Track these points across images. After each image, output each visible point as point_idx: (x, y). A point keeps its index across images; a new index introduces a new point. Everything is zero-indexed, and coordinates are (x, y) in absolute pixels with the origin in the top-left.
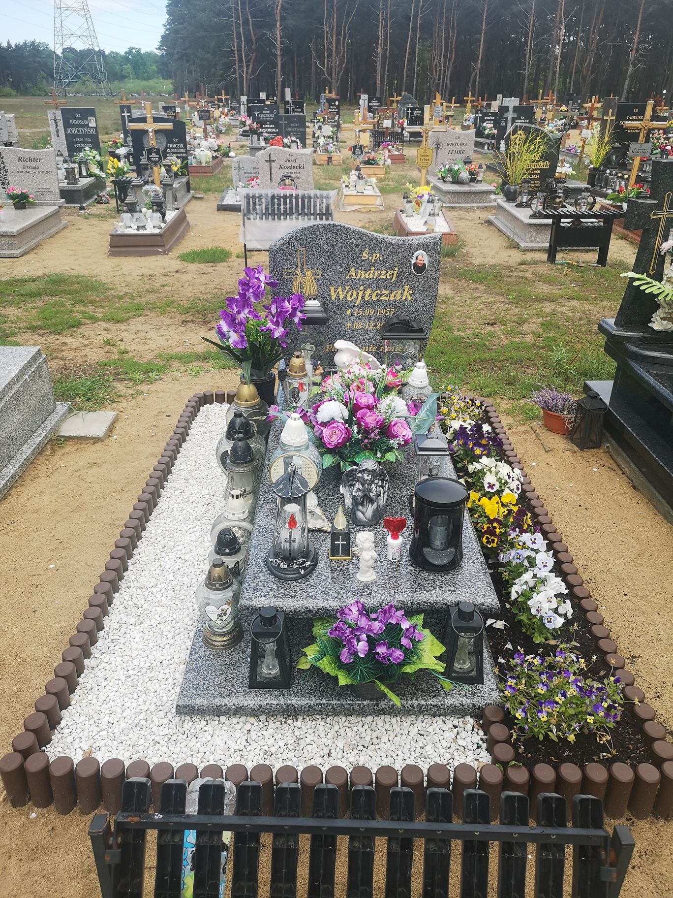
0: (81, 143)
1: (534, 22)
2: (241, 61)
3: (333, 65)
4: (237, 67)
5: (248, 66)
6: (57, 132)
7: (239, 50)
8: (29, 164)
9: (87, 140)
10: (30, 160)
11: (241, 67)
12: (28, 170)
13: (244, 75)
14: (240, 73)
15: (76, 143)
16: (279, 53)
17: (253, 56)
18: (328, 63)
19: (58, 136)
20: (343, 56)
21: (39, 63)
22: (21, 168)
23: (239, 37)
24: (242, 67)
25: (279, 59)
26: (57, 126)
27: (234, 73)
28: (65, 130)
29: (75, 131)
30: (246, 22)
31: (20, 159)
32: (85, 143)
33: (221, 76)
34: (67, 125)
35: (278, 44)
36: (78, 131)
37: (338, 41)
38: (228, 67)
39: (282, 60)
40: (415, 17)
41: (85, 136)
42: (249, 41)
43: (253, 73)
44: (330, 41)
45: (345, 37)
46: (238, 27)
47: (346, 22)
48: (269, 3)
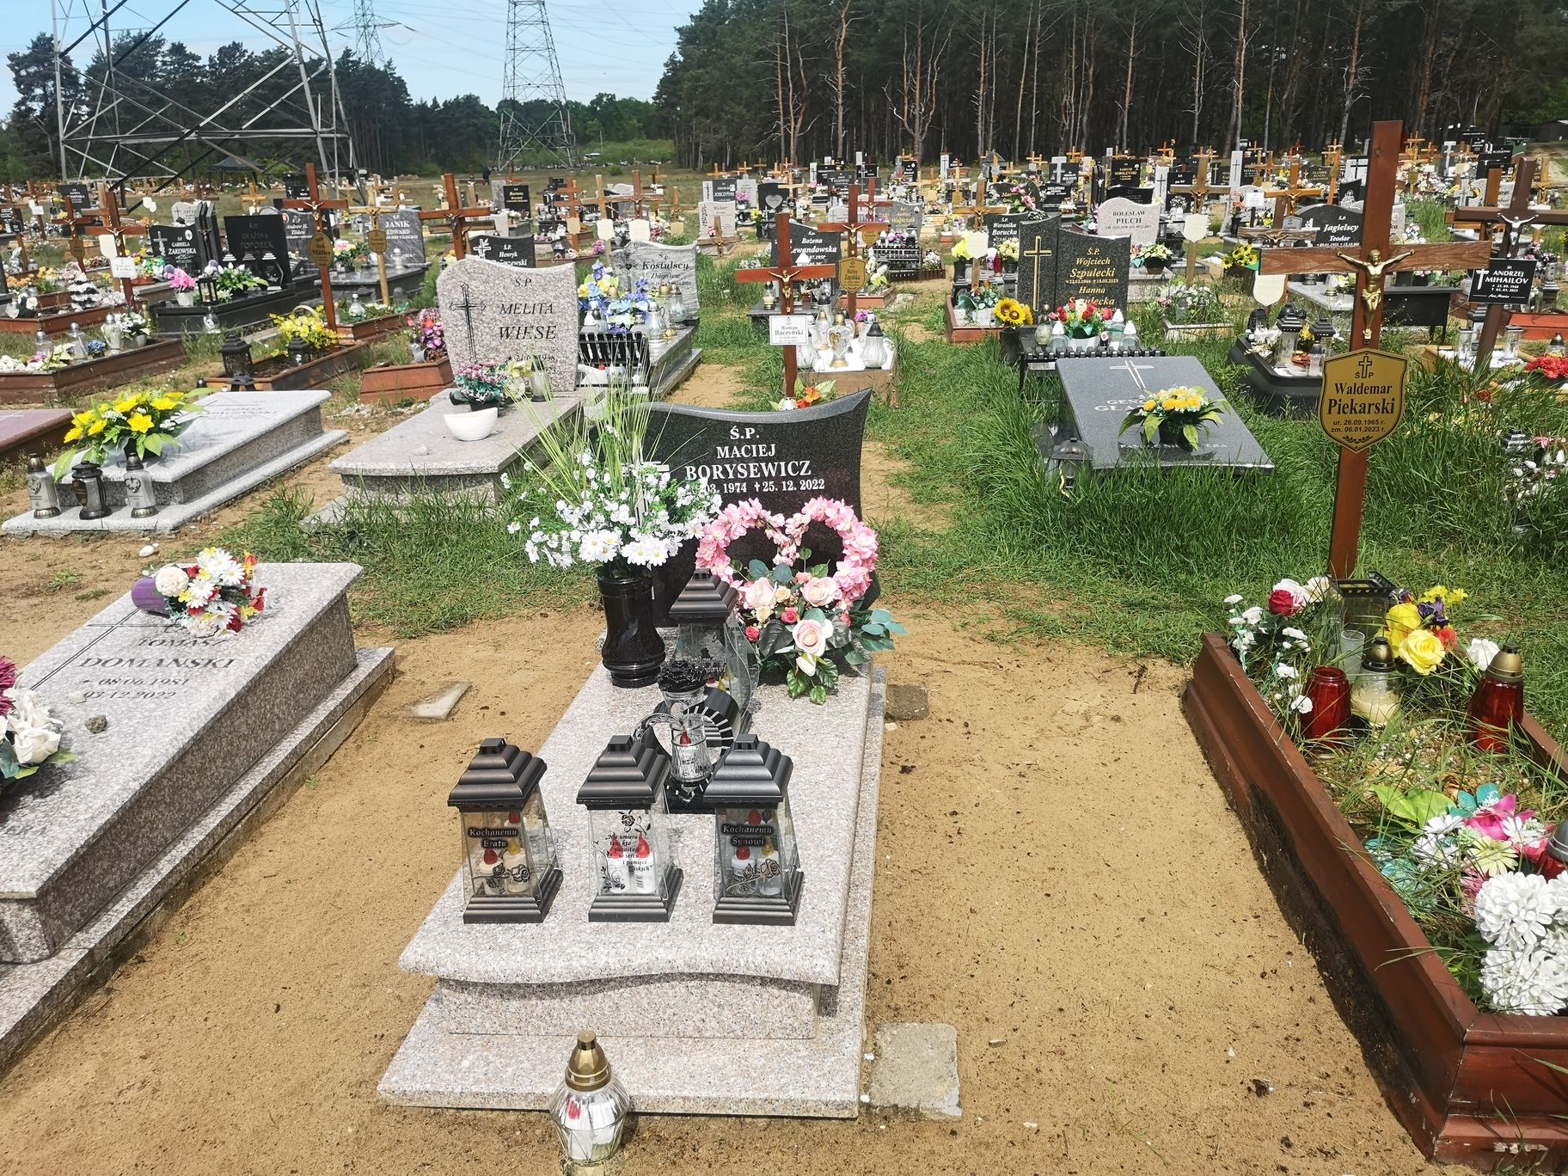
1: (1202, 47)
2: (787, 112)
3: (916, 113)
4: (781, 123)
5: (796, 121)
7: (785, 100)
13: (792, 132)
14: (785, 130)
16: (840, 101)
17: (803, 107)
18: (909, 112)
20: (931, 100)
23: (785, 83)
24: (788, 122)
25: (841, 109)
27: (777, 130)
30: (795, 64)
33: (759, 135)
35: (840, 91)
37: (923, 82)
38: (769, 123)
40: (1032, 44)
42: (798, 88)
43: (804, 127)
44: (911, 82)
45: (932, 77)
46: (784, 68)
47: (934, 56)
48: (827, 37)
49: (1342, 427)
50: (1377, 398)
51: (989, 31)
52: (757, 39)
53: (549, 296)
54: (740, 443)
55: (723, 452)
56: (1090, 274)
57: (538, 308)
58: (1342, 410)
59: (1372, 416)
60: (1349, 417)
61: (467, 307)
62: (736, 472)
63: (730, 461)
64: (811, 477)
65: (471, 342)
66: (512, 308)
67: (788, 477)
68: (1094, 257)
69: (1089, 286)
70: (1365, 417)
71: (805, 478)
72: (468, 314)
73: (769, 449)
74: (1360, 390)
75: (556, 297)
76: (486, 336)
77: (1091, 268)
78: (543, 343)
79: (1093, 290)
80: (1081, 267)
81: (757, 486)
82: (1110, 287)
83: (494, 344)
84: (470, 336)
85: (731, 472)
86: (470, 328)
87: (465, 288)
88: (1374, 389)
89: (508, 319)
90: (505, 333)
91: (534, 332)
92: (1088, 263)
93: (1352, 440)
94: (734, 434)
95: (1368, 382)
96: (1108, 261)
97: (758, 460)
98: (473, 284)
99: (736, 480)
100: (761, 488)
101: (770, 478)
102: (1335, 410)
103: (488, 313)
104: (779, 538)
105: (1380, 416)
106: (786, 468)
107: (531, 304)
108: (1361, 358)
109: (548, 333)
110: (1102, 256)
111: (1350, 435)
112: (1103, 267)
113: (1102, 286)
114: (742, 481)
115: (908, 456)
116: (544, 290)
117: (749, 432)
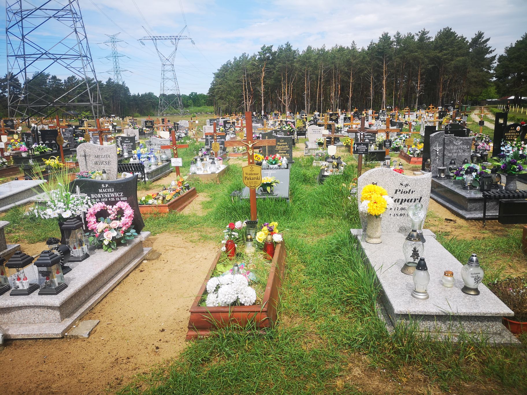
1: (373, 79)
2: (246, 99)
3: (286, 98)
4: (244, 101)
5: (249, 101)
7: (246, 95)
13: (248, 104)
16: (262, 95)
17: (251, 97)
20: (290, 95)
23: (245, 90)
24: (247, 101)
25: (263, 97)
27: (243, 103)
30: (248, 83)
33: (238, 105)
35: (262, 92)
37: (288, 89)
38: (240, 102)
40: (321, 78)
42: (249, 91)
43: (252, 103)
44: (285, 89)
45: (291, 88)
46: (245, 86)
47: (291, 82)
48: (258, 76)
49: (249, 183)
50: (256, 176)
51: (307, 74)
52: (237, 76)
53: (109, 153)
54: (105, 188)
55: (100, 191)
56: (281, 147)
57: (105, 156)
58: (248, 179)
59: (255, 180)
60: (250, 181)
61: (85, 156)
62: (104, 195)
63: (102, 193)
64: (123, 197)
65: (87, 166)
66: (98, 157)
67: (117, 197)
68: (282, 142)
69: (282, 150)
70: (253, 181)
71: (122, 197)
72: (85, 158)
73: (112, 190)
74: (252, 174)
75: (110, 153)
76: (91, 164)
77: (282, 145)
78: (107, 166)
79: (283, 152)
80: (279, 145)
81: (110, 199)
82: (287, 151)
83: (93, 166)
84: (86, 164)
85: (103, 196)
86: (86, 162)
87: (85, 151)
88: (255, 174)
89: (97, 159)
90: (96, 163)
91: (105, 163)
92: (281, 144)
93: (251, 186)
94: (103, 186)
95: (253, 172)
96: (286, 143)
97: (110, 192)
98: (87, 150)
99: (104, 198)
100: (111, 200)
101: (113, 197)
102: (246, 179)
103: (91, 157)
104: (110, 212)
105: (257, 181)
106: (117, 195)
107: (103, 155)
108: (250, 166)
109: (109, 163)
110: (284, 142)
111: (251, 185)
112: (285, 145)
113: (285, 150)
114: (106, 198)
115: (211, 197)
116: (107, 151)
117: (107, 185)
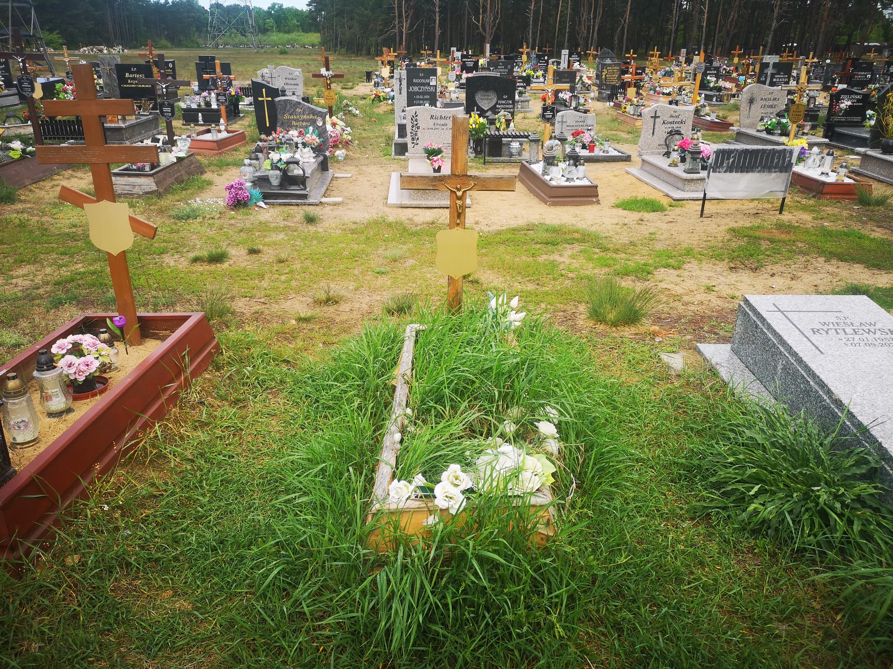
0: (420, 99)
2: (400, 15)
3: (488, 20)
4: (397, 23)
6: (400, 90)
7: (400, 7)
8: (439, 121)
9: (426, 97)
10: (441, 118)
11: (400, 22)
12: (438, 127)
13: (404, 30)
14: (399, 27)
15: (417, 99)
16: (437, 9)
17: (411, 12)
18: (483, 20)
19: (400, 93)
20: (498, 12)
21: (193, 17)
22: (431, 125)
24: (402, 22)
25: (437, 15)
26: (401, 84)
27: (394, 27)
28: (408, 88)
29: (416, 89)
31: (432, 117)
32: (423, 100)
33: (381, 31)
34: (410, 84)
35: (437, 1)
36: (419, 89)
38: (388, 23)
39: (440, 16)
41: (424, 93)
